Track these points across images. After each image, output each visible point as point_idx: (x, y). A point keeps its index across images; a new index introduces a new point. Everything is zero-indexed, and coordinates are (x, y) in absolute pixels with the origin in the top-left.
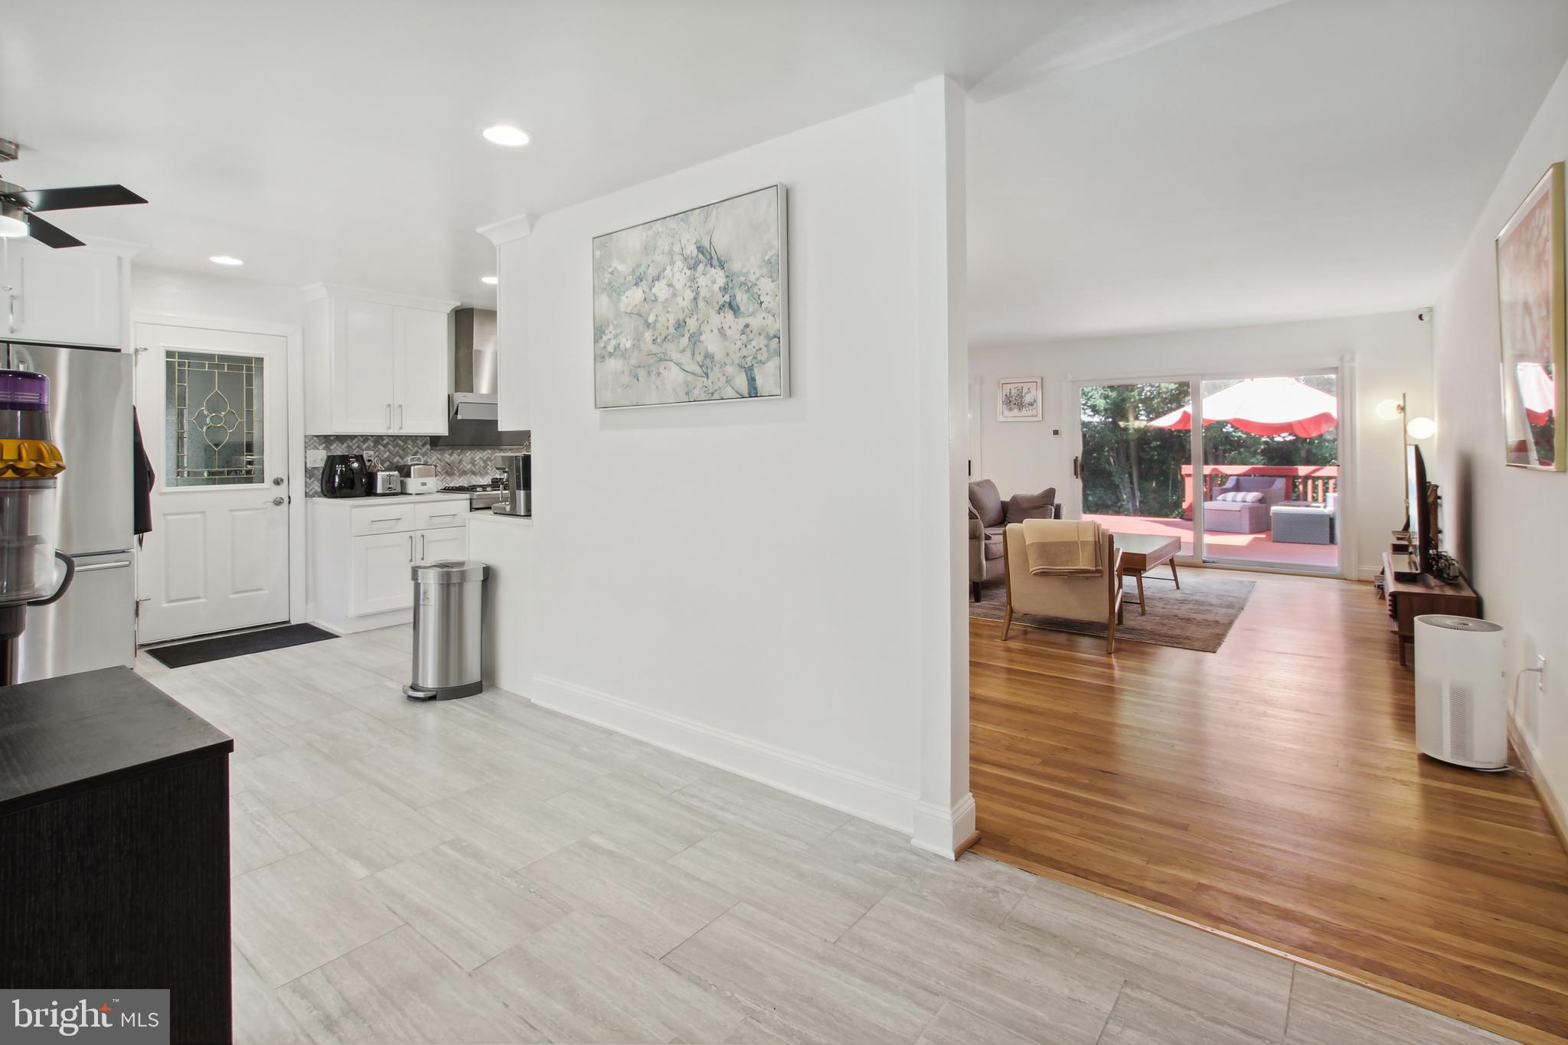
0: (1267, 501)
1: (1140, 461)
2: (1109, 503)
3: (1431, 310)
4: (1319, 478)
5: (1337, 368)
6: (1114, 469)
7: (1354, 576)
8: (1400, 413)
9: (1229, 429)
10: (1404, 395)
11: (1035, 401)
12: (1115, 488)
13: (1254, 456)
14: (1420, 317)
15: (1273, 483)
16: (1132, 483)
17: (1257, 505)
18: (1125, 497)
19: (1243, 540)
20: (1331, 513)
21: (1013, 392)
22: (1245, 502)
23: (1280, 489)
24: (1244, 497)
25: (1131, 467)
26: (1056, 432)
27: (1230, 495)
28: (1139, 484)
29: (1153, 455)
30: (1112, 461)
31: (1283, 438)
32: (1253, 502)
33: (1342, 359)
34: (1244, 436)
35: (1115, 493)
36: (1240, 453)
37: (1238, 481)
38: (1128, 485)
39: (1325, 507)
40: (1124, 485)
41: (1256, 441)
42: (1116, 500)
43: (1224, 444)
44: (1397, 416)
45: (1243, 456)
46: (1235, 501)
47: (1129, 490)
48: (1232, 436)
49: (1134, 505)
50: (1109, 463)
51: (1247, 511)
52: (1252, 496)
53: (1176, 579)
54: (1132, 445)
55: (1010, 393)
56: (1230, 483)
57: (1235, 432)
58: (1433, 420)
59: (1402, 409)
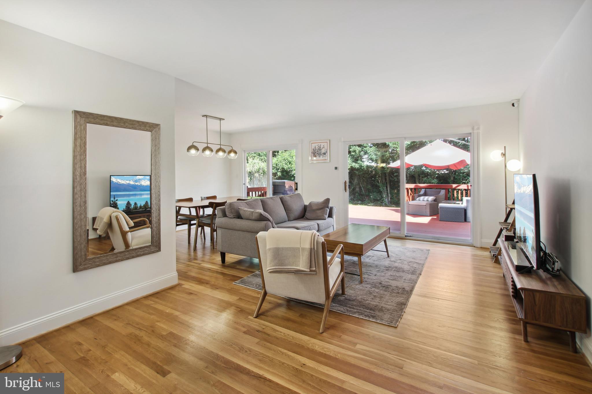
0: (438, 200)
1: (390, 181)
2: (379, 199)
3: (518, 100)
4: (459, 190)
5: (471, 133)
6: (380, 185)
7: (479, 245)
8: (503, 157)
9: (424, 168)
10: (505, 147)
11: (326, 152)
12: (380, 192)
13: (433, 180)
14: (513, 105)
15: (440, 192)
16: (387, 190)
17: (433, 202)
18: (384, 196)
19: (426, 220)
20: (465, 207)
21: (317, 147)
22: (428, 201)
23: (443, 195)
24: (428, 199)
25: (387, 184)
26: (336, 168)
27: (422, 198)
28: (390, 191)
29: (395, 179)
30: (379, 181)
31: (444, 172)
32: (431, 201)
33: (473, 129)
34: (430, 171)
35: (381, 195)
36: (428, 178)
37: (425, 191)
38: (385, 191)
39: (462, 204)
40: (384, 192)
41: (434, 173)
42: (381, 198)
43: (422, 174)
44: (502, 159)
45: (429, 179)
46: (424, 201)
47: (386, 193)
48: (425, 171)
49: (388, 200)
50: (378, 182)
51: (429, 205)
52: (431, 198)
53: (387, 251)
54: (387, 174)
55: (315, 148)
56: (422, 192)
57: (426, 170)
58: (519, 160)
59: (504, 155)
